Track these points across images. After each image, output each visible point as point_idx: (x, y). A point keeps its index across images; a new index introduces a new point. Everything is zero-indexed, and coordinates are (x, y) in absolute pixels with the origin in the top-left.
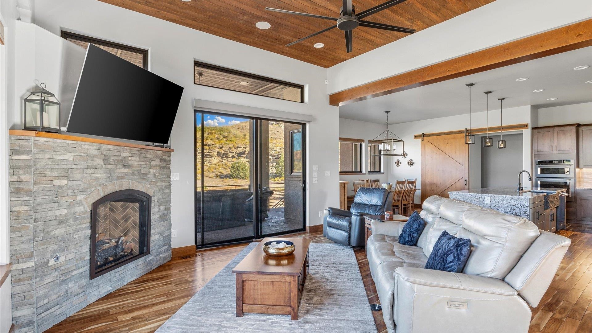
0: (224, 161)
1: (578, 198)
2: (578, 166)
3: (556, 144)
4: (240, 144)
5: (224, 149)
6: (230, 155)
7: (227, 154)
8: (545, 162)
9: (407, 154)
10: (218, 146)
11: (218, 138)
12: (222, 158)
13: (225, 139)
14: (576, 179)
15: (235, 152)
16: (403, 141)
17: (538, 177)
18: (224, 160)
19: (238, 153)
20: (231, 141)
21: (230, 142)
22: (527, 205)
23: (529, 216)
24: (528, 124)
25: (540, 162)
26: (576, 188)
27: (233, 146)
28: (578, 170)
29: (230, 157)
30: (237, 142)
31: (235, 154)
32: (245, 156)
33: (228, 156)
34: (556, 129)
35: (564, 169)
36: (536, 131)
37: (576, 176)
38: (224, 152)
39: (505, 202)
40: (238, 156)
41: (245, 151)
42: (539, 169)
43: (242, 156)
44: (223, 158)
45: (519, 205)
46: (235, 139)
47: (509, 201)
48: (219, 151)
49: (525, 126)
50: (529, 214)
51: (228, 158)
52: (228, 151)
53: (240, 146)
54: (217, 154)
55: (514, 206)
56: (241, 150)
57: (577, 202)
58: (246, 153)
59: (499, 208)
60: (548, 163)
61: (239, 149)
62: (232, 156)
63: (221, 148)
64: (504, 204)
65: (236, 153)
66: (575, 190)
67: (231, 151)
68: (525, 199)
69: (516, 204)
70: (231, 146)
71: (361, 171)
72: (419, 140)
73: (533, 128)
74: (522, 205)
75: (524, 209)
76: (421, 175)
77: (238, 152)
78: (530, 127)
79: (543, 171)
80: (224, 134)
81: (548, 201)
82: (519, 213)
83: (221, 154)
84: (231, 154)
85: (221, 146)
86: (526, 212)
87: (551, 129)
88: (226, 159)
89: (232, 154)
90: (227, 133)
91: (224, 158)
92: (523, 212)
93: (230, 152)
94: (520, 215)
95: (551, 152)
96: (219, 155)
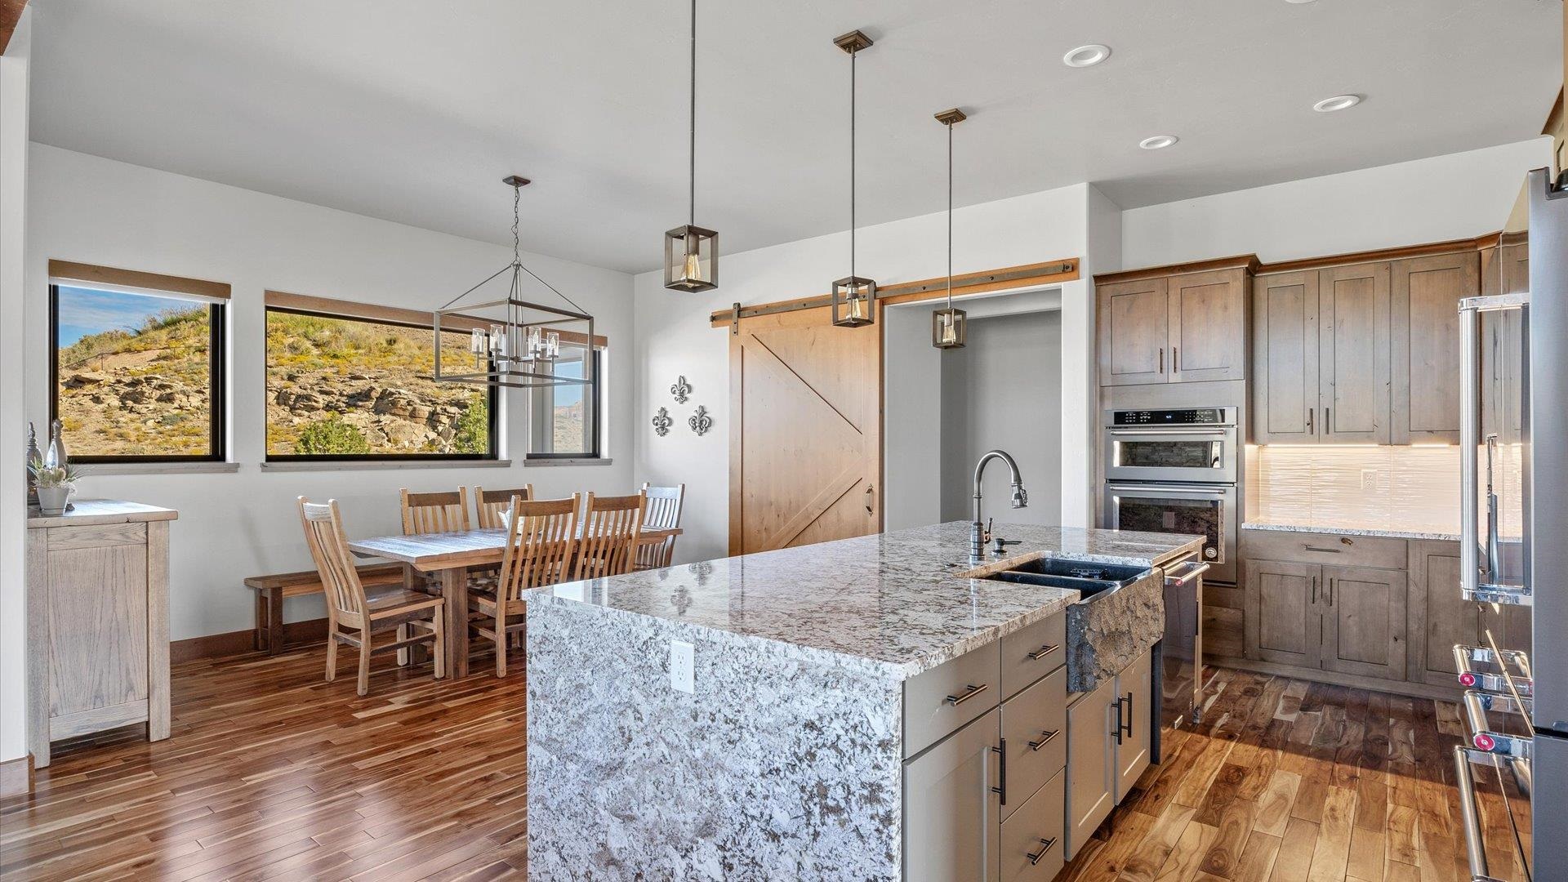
0: (296, 420)
1: (1250, 566)
2: (1251, 436)
3: (1175, 343)
4: (362, 368)
5: (302, 381)
6: (322, 400)
7: (308, 398)
8: (1137, 418)
9: (689, 386)
10: (283, 371)
11: (293, 348)
12: (293, 409)
13: (315, 351)
14: (1243, 489)
15: (338, 393)
16: (589, 318)
17: (1112, 481)
18: (300, 415)
19: (349, 397)
20: (335, 356)
21: (333, 361)
22: (881, 733)
23: (894, 829)
24: (1077, 260)
25: (1121, 418)
26: (1244, 526)
27: (338, 373)
28: (1250, 449)
29: (321, 406)
30: (354, 362)
31: (337, 397)
32: (371, 404)
33: (314, 404)
34: (1177, 280)
35: (1206, 446)
36: (1108, 289)
37: (1244, 478)
38: (300, 391)
39: (766, 695)
40: (348, 405)
41: (372, 389)
42: (1117, 445)
43: (360, 403)
44: (297, 409)
45: (837, 724)
46: (353, 351)
47: (784, 690)
48: (281, 389)
49: (1068, 268)
50: (896, 805)
51: (313, 409)
52: (315, 388)
53: (358, 374)
54: (277, 398)
55: (810, 726)
56: (359, 386)
57: (1248, 587)
58: (374, 395)
59: (735, 736)
60: (1149, 421)
61: (353, 383)
62: (327, 405)
63: (291, 378)
64: (759, 709)
65: (344, 395)
66: (1242, 534)
67: (326, 388)
68: (874, 685)
69: (821, 718)
70: (329, 372)
71: (493, 455)
72: (725, 330)
73: (1099, 279)
74: (855, 727)
75: (865, 760)
76: (730, 469)
77: (348, 391)
78: (1085, 272)
79: (1134, 454)
80: (318, 336)
81: (1089, 637)
82: (839, 790)
83: (290, 399)
84: (326, 397)
85: (294, 370)
86: (880, 786)
87: (1156, 282)
88: (306, 413)
89: (328, 398)
90: (328, 333)
91: (299, 411)
92: (863, 785)
93: (322, 392)
94: (843, 804)
95: (1159, 378)
96: (281, 401)
